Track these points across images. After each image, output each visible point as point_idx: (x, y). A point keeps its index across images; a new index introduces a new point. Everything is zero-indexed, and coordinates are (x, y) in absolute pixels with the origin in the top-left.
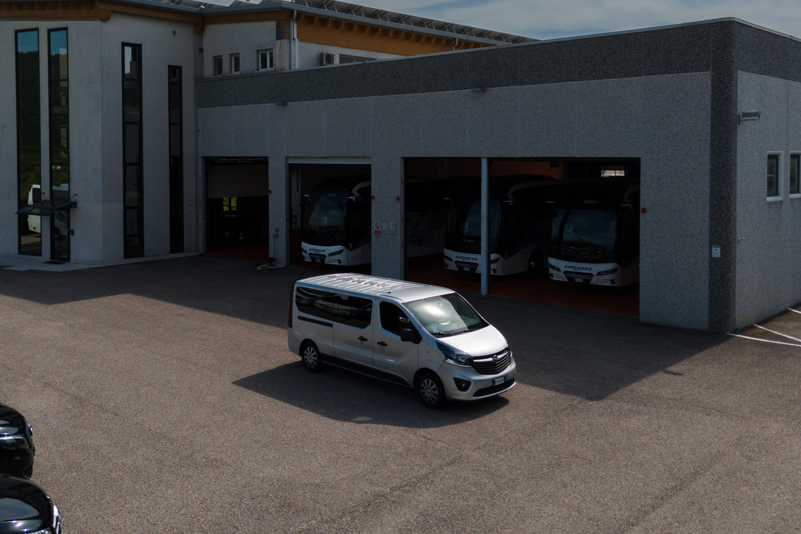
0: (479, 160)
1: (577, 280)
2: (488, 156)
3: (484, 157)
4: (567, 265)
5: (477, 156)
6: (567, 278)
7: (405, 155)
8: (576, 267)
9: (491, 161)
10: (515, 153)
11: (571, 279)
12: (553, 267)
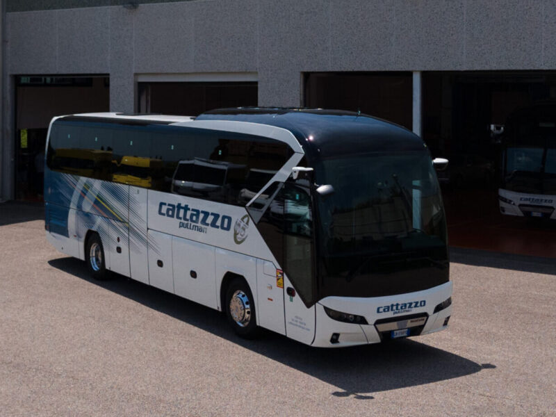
0: (409, 75)
1: (535, 214)
2: (423, 69)
3: (416, 71)
4: (522, 196)
5: (407, 69)
6: (523, 211)
7: (306, 69)
8: (533, 199)
9: (426, 75)
10: (460, 65)
11: (528, 214)
12: (505, 200)
